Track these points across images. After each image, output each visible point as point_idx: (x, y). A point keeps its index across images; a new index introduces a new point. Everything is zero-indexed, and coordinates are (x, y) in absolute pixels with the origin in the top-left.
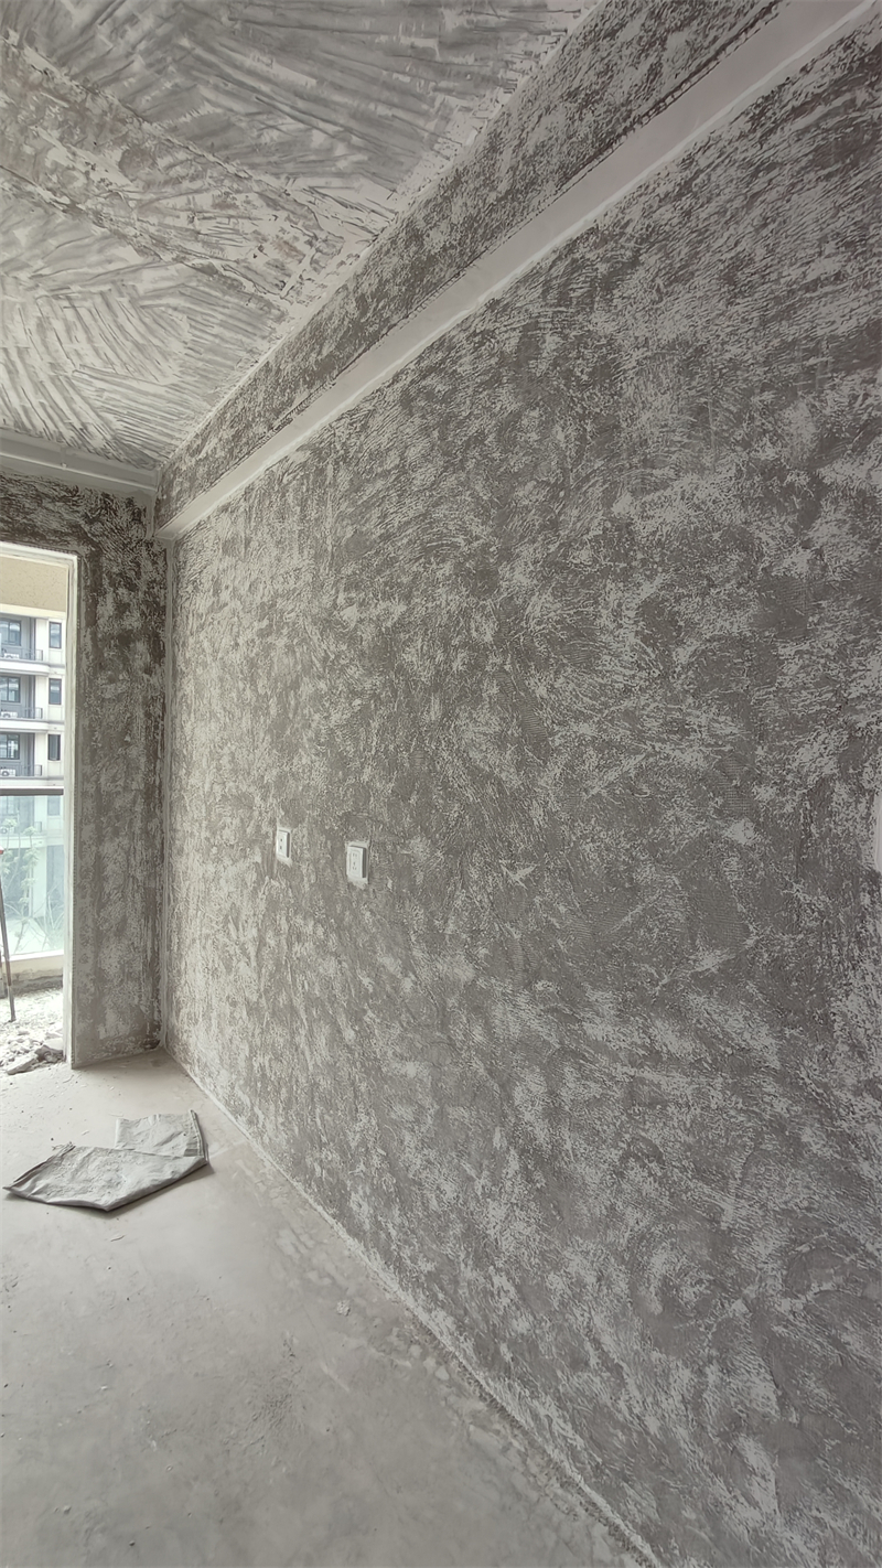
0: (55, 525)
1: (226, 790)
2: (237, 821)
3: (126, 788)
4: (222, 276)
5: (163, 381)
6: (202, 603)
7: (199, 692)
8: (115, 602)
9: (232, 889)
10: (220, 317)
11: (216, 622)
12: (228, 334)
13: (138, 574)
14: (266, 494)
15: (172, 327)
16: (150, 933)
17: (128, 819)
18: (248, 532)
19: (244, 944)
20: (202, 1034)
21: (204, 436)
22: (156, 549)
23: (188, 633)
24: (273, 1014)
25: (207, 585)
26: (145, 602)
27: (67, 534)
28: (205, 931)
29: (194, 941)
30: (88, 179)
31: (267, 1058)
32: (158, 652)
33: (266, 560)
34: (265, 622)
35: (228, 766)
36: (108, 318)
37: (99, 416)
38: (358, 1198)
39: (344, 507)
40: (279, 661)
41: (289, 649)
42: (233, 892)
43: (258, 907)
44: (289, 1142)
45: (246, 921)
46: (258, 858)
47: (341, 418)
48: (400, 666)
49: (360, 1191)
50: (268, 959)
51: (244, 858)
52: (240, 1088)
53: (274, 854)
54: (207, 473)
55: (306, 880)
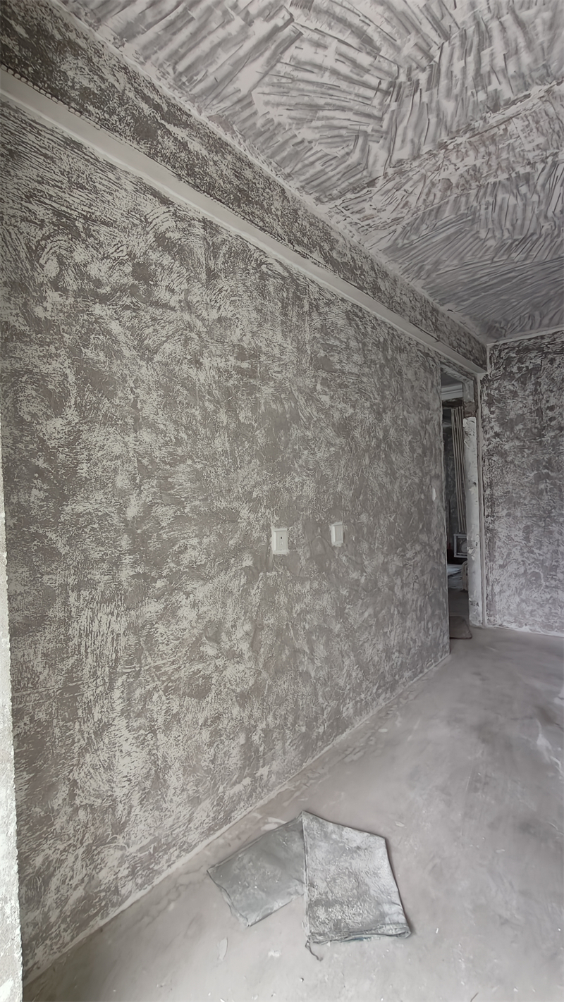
24: (276, 674)
31: (270, 715)
34: (247, 365)
38: (347, 706)
39: (318, 335)
40: (266, 403)
41: (277, 399)
42: (208, 610)
43: (251, 603)
44: (298, 747)
45: (232, 627)
46: (248, 562)
47: (313, 282)
48: (353, 438)
49: (348, 701)
50: (267, 638)
51: (227, 569)
52: (234, 784)
53: (269, 552)
54: (187, 166)
55: (302, 558)
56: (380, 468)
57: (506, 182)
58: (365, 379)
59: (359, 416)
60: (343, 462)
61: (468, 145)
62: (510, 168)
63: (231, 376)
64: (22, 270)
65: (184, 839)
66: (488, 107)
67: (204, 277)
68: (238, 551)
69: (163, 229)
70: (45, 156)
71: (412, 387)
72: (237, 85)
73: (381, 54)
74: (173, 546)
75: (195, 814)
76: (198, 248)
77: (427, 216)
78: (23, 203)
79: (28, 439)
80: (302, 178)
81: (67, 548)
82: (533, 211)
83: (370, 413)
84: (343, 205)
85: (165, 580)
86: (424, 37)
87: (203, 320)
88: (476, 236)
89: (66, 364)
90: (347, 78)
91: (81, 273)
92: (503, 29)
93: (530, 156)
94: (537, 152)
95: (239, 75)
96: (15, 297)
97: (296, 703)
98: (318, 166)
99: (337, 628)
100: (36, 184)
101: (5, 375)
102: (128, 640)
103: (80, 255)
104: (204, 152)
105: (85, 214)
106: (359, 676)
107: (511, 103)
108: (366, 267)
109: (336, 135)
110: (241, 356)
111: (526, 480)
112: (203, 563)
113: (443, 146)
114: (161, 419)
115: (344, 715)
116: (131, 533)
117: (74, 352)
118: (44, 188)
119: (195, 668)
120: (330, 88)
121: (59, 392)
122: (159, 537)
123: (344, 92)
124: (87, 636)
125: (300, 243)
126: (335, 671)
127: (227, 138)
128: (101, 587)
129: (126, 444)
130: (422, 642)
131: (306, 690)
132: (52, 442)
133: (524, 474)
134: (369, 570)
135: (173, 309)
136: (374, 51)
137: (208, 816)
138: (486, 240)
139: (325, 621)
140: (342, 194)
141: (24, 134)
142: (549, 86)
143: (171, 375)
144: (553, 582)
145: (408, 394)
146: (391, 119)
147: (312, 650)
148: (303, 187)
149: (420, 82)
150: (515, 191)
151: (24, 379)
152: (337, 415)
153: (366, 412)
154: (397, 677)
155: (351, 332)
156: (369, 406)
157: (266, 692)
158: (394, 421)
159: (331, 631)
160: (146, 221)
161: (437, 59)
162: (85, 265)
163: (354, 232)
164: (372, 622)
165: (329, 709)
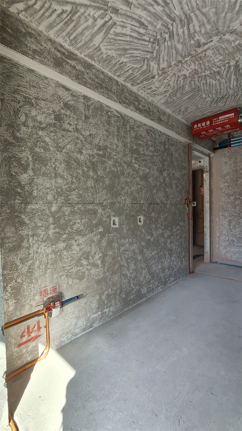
34: (102, 153)
38: (144, 289)
39: (133, 140)
40: (109, 167)
41: (114, 166)
42: (84, 247)
43: (102, 246)
44: (122, 302)
45: (94, 254)
46: (101, 230)
47: (132, 118)
48: (149, 181)
49: (144, 287)
50: (109, 260)
51: (92, 232)
52: (94, 314)
53: (110, 226)
54: (75, 75)
55: (125, 229)
56: (161, 194)
57: (209, 75)
58: (155, 158)
59: (152, 173)
60: (144, 191)
61: (190, 61)
62: (210, 69)
63: (95, 157)
64: (12, 120)
65: (74, 331)
66: (196, 46)
67: (83, 118)
68: (97, 226)
69: (66, 100)
70: (20, 76)
71: (178, 160)
72: (94, 43)
73: (148, 28)
74: (70, 222)
75: (78, 323)
76: (81, 107)
77: (178, 90)
78: (12, 95)
79: (14, 181)
80: (125, 76)
81: (29, 221)
82: (224, 86)
83: (157, 171)
84: (142, 86)
85: (67, 235)
86: (164, 21)
87: (83, 135)
88: (201, 96)
89: (28, 154)
90: (136, 38)
91: (34, 119)
92: (196, 16)
93: (218, 64)
94: (221, 62)
95: (94, 39)
96: (9, 130)
97: (121, 285)
98: (130, 72)
99: (140, 258)
100: (17, 87)
101: (6, 158)
102: (52, 256)
103: (34, 113)
104: (83, 69)
105: (35, 97)
106: (150, 277)
107: (205, 44)
108: (155, 111)
109: (136, 60)
110: (99, 149)
111: (230, 200)
112: (82, 229)
113: (181, 62)
114: (65, 174)
115: (142, 292)
116: (53, 217)
117: (31, 149)
118: (20, 88)
119: (78, 268)
120: (130, 42)
121: (26, 164)
122: (64, 219)
123: (136, 43)
124: (36, 253)
125: (124, 103)
126: (138, 275)
127: (93, 63)
128: (42, 236)
129: (51, 184)
130: (179, 266)
131: (126, 281)
132: (23, 182)
133: (229, 198)
134: (155, 236)
135: (70, 131)
136: (146, 28)
137: (83, 324)
138: (206, 98)
139: (134, 255)
140: (142, 82)
141: (12, 69)
142: (220, 37)
143: (70, 157)
144: (240, 244)
145: (175, 163)
146: (157, 52)
147: (128, 266)
148: (125, 80)
149: (166, 38)
150: (214, 78)
151: (13, 160)
152: (141, 173)
153: (155, 171)
154: (167, 280)
155: (149, 138)
156: (156, 168)
157: (108, 280)
158: (168, 175)
159: (137, 259)
160: (60, 98)
161: (171, 29)
162: (35, 116)
163: (149, 97)
164: (156, 256)
165: (136, 289)
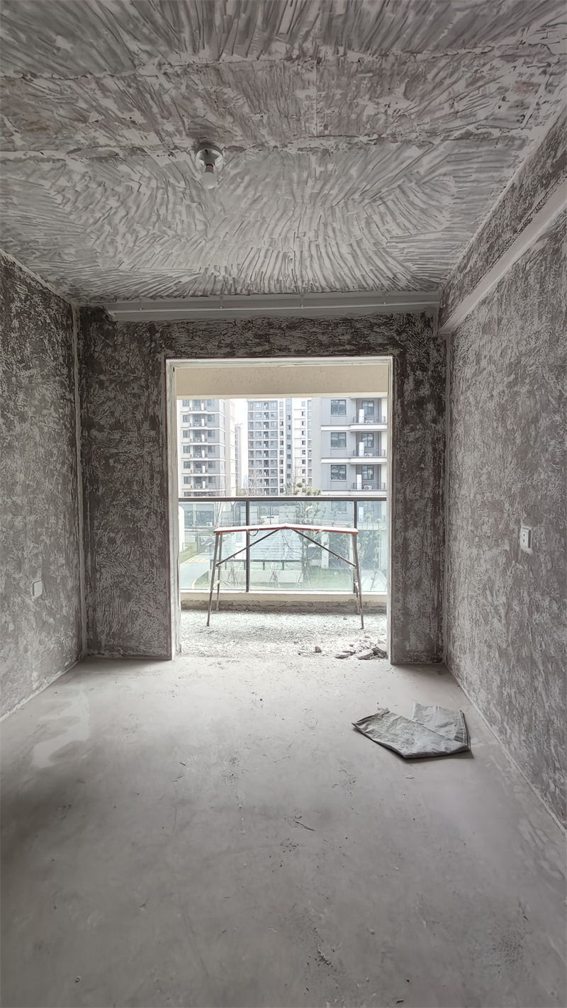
0: (380, 341)
1: (485, 498)
2: (492, 520)
3: (421, 497)
4: (476, 135)
5: (440, 228)
6: (468, 371)
7: (466, 432)
8: (414, 380)
9: (489, 567)
10: (475, 166)
11: (478, 383)
12: (482, 176)
13: (428, 361)
14: (513, 282)
15: (444, 189)
16: (436, 588)
17: (423, 516)
18: (500, 314)
19: (496, 606)
20: (469, 661)
21: (468, 257)
22: (440, 341)
23: (460, 393)
24: (518, 660)
25: (472, 357)
26: (433, 377)
27: (387, 344)
28: (470, 593)
29: (463, 598)
30: (386, 115)
31: (513, 691)
32: (441, 409)
33: (513, 331)
34: (513, 376)
35: (486, 482)
36: (404, 200)
37: (403, 266)
43: (507, 582)
46: (507, 547)
50: (514, 621)
51: (497, 546)
53: (518, 545)
68: (503, 536)
